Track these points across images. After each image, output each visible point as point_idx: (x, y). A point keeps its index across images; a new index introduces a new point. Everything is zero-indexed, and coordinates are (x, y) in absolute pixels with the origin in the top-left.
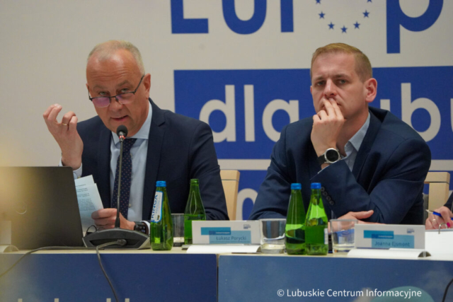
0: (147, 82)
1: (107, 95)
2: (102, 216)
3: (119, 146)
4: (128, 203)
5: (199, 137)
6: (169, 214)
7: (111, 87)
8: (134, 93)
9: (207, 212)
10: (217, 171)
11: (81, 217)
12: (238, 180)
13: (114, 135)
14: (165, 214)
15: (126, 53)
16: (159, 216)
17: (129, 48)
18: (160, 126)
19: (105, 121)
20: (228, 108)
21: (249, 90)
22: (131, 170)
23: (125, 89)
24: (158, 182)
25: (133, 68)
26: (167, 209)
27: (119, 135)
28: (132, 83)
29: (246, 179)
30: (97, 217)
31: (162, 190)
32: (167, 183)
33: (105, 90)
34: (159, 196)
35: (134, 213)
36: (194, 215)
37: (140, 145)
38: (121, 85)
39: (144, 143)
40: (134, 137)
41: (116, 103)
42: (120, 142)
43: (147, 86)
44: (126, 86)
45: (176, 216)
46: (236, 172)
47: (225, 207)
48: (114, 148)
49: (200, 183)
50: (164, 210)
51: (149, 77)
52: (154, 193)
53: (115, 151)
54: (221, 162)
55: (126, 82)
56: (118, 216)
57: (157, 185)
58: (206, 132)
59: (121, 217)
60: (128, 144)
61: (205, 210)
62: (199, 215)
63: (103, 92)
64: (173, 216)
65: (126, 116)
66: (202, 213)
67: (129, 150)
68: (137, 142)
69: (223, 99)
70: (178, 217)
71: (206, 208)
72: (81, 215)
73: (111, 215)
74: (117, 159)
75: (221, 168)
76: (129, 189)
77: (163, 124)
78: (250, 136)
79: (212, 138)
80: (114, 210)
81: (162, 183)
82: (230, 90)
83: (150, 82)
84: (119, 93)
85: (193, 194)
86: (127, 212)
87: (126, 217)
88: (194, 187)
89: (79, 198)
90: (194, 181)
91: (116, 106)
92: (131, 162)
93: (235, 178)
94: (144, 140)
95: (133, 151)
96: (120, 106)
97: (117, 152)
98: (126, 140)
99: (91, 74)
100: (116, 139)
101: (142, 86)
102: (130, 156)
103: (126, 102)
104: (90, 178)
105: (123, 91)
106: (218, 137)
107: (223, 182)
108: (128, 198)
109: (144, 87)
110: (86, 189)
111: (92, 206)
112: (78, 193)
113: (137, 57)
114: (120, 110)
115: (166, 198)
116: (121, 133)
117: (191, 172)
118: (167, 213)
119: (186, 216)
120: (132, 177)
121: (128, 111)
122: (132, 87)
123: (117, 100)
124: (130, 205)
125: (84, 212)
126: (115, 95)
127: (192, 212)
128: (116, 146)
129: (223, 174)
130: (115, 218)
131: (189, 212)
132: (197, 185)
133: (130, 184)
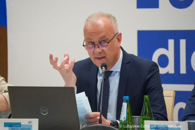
0: (119, 38)
1: (93, 43)
2: (91, 117)
3: (102, 75)
4: (107, 109)
5: (151, 71)
6: (131, 116)
7: (96, 40)
8: (108, 43)
9: (154, 116)
10: (161, 91)
11: (79, 118)
12: (174, 97)
13: (100, 68)
14: (128, 116)
15: (107, 19)
16: (124, 117)
17: (109, 16)
18: (127, 64)
19: (93, 60)
20: (170, 53)
21: (183, 43)
22: (109, 90)
23: (104, 41)
24: (124, 97)
25: (110, 28)
26: (129, 114)
27: (102, 69)
28: (108, 37)
29: (179, 97)
30: (88, 117)
31: (127, 102)
32: (130, 98)
33: (92, 41)
34: (125, 105)
35: (111, 116)
36: (146, 117)
37: (115, 75)
38: (101, 38)
39: (118, 74)
40: (111, 70)
41: (98, 48)
42: (103, 73)
43: (119, 40)
44: (104, 39)
45: (136, 118)
46: (173, 91)
47: (166, 113)
48: (99, 77)
49: (150, 98)
50: (128, 114)
51: (121, 34)
52: (122, 104)
53: (100, 78)
54: (164, 86)
55: (104, 36)
56: (101, 117)
57: (124, 99)
58: (155, 67)
59: (103, 117)
60: (108, 74)
61: (153, 114)
62: (149, 117)
63: (92, 42)
64: (133, 118)
65: (104, 57)
66: (151, 116)
67: (108, 78)
68: (113, 73)
69: (167, 48)
70: (137, 118)
71: (153, 113)
72: (79, 116)
73: (96, 116)
74: (101, 83)
75: (163, 89)
76: (108, 101)
77: (129, 62)
78: (183, 70)
79: (159, 71)
80: (99, 113)
81: (127, 98)
82: (171, 42)
83: (121, 38)
84: (100, 42)
85: (145, 104)
86: (106, 115)
87: (106, 118)
88: (146, 100)
89: (78, 106)
90: (146, 97)
91: (98, 50)
92: (109, 85)
93: (172, 96)
94: (117, 72)
95: (111, 78)
96: (100, 51)
97: (101, 79)
98: (106, 72)
99: (86, 31)
100: (101, 71)
101: (115, 40)
102: (109, 82)
103: (105, 49)
104: (83, 93)
105: (103, 42)
106: (162, 71)
107: (165, 97)
108: (107, 106)
109: (117, 41)
110: (81, 100)
111: (85, 111)
112: (77, 103)
113: (113, 22)
114: (100, 53)
115: (129, 107)
116: (103, 67)
117: (145, 91)
118: (130, 116)
119: (141, 118)
120: (110, 94)
121: (106, 54)
122: (108, 39)
123: (99, 47)
124: (108, 111)
125: (81, 115)
126: (98, 44)
127: (145, 115)
128: (101, 75)
129: (165, 93)
130: (99, 118)
131: (143, 116)
132: (148, 99)
133: (108, 98)
